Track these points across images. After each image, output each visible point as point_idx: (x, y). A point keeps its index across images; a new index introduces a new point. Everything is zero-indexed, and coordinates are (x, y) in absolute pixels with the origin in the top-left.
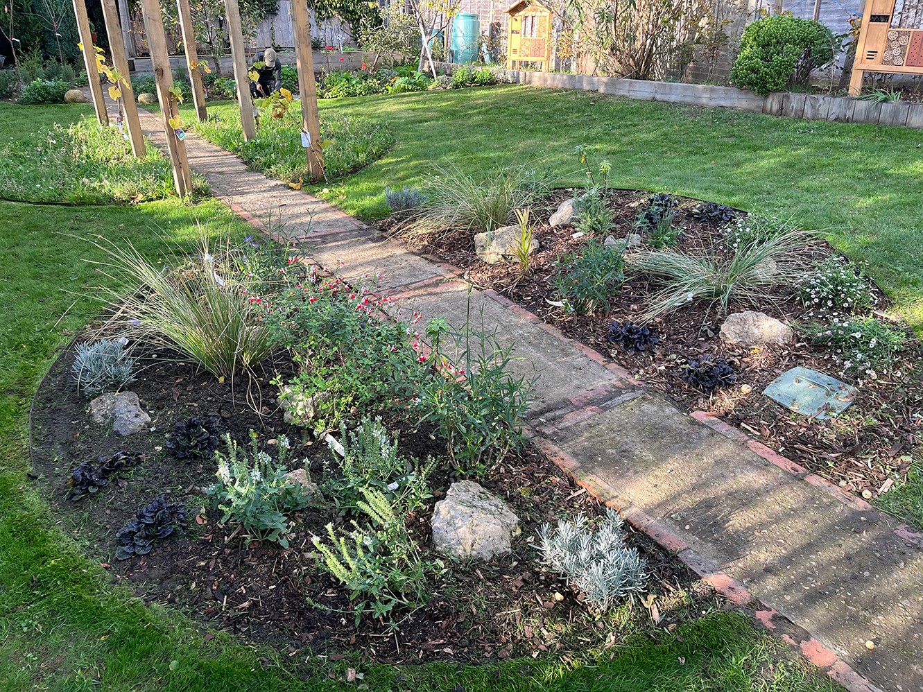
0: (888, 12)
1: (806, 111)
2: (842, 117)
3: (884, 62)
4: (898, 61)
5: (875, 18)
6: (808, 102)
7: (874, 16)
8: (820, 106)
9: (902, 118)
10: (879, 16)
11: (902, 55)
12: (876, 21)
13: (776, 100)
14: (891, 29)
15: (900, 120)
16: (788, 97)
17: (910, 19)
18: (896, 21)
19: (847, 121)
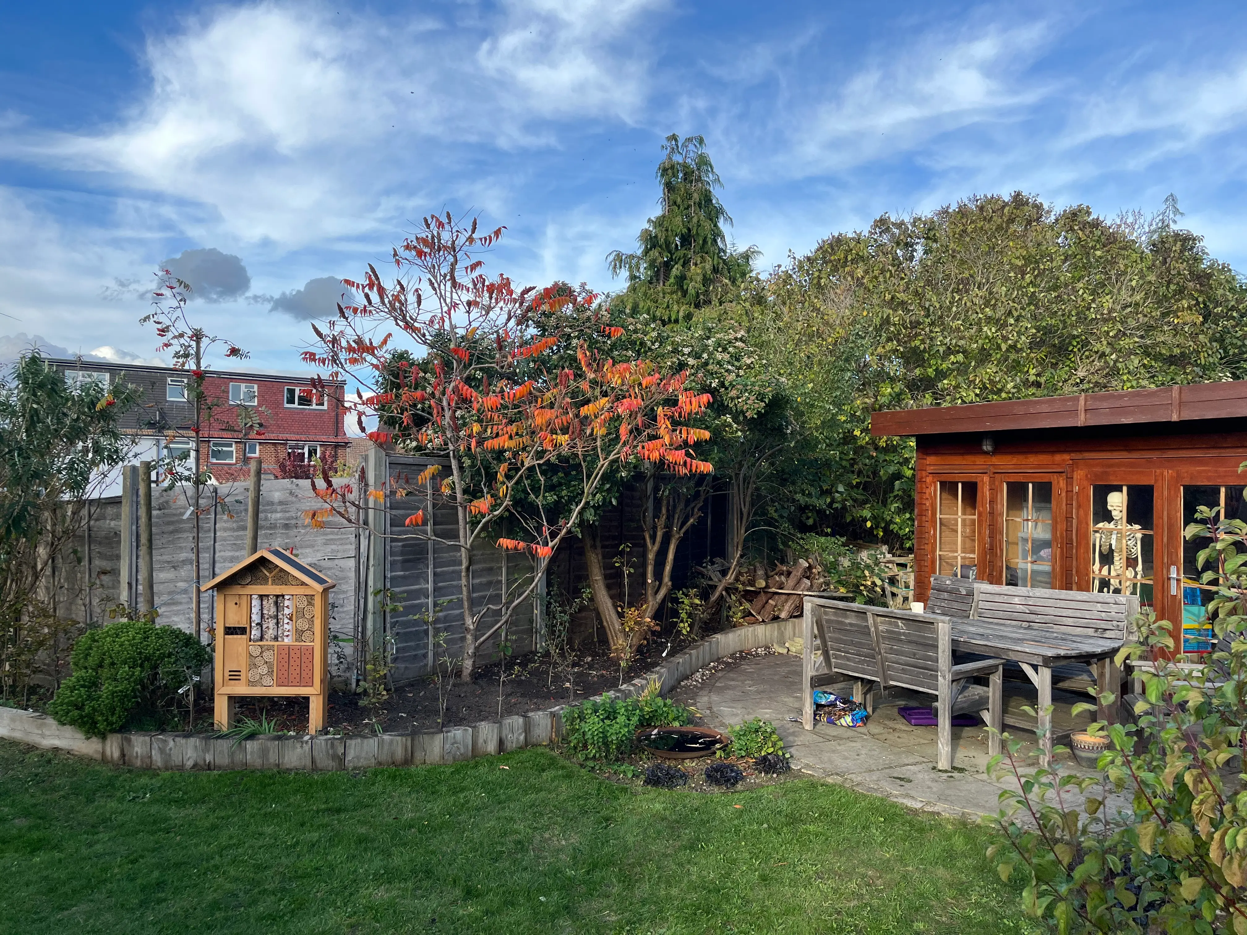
0: (243, 624)
1: (154, 758)
2: (201, 763)
3: (251, 683)
4: (267, 681)
5: (230, 631)
6: (155, 745)
7: (229, 628)
8: (171, 749)
9: (273, 758)
10: (235, 628)
11: (270, 673)
12: (232, 634)
13: (115, 745)
14: (252, 643)
15: (272, 761)
16: (129, 741)
17: (271, 631)
18: (255, 633)
19: (209, 769)
